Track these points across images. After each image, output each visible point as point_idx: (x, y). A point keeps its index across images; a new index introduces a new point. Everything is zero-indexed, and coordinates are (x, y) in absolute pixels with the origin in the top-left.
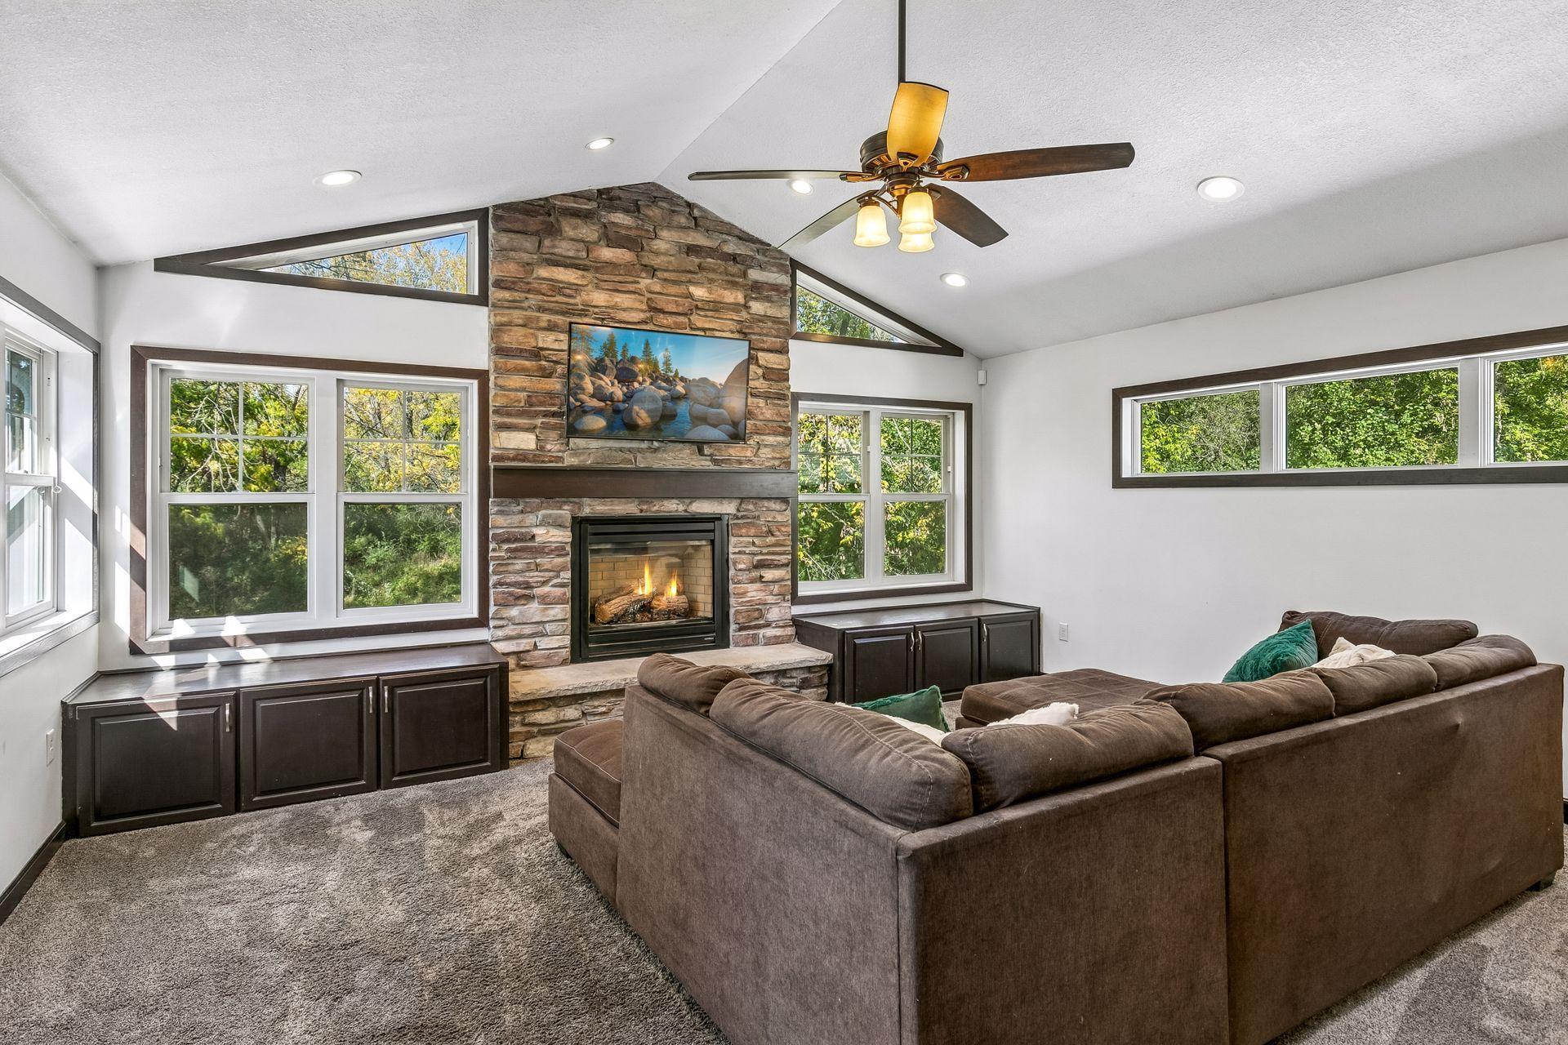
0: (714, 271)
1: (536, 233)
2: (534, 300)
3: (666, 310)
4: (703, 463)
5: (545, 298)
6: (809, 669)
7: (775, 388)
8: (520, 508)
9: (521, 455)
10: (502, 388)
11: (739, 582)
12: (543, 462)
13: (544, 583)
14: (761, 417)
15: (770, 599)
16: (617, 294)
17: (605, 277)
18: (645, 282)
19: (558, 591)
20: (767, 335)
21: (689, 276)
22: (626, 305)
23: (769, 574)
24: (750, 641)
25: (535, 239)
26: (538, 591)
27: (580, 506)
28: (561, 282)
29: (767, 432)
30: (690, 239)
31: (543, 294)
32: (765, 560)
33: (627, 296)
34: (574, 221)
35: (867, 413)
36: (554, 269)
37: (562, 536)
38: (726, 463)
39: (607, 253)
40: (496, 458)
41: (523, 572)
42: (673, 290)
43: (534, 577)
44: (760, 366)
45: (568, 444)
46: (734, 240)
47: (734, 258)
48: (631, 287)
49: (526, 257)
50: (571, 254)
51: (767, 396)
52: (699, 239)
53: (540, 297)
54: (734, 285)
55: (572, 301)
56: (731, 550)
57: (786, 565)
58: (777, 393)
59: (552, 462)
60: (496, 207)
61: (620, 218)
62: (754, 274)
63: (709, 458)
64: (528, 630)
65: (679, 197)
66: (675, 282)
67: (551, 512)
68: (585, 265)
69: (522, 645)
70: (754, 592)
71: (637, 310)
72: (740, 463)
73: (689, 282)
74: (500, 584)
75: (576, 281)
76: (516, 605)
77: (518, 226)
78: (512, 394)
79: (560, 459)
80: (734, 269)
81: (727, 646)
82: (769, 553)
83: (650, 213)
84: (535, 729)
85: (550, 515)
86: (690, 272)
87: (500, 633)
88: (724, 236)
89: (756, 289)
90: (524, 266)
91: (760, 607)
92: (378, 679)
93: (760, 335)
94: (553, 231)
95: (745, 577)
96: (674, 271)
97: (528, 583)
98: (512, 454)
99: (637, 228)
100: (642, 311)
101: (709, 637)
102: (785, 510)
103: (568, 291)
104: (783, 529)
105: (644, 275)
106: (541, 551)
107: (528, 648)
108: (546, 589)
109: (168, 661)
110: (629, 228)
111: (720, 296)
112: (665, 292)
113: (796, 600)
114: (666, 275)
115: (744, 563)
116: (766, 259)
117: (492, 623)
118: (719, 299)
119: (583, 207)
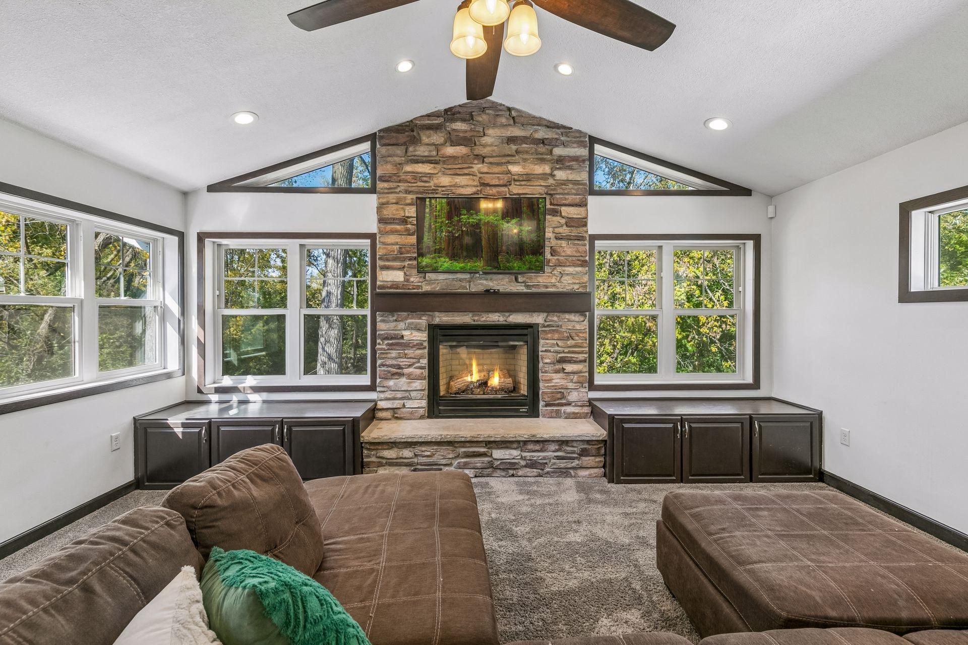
0: (527, 152)
1: (405, 144)
2: (402, 186)
3: (491, 184)
4: (518, 288)
5: (410, 184)
6: (588, 442)
7: (574, 232)
8: (395, 318)
9: (395, 285)
10: (384, 243)
11: (546, 372)
12: (409, 289)
13: (410, 366)
14: (563, 254)
15: (571, 385)
16: (457, 177)
17: (449, 167)
18: (478, 167)
19: (418, 371)
20: (568, 194)
21: (509, 158)
22: (463, 183)
23: (569, 368)
24: (554, 414)
25: (403, 148)
26: (406, 371)
27: (433, 317)
28: (421, 173)
29: (568, 264)
30: (509, 133)
31: (409, 182)
32: (566, 357)
33: (464, 177)
34: (428, 132)
35: (660, 247)
36: (416, 165)
37: (422, 336)
38: (535, 288)
39: (450, 150)
40: (381, 287)
41: (397, 358)
42: (496, 169)
43: (403, 362)
44: (563, 217)
45: (425, 278)
46: (544, 129)
47: (543, 141)
48: (466, 171)
49: (397, 160)
50: (426, 154)
51: (568, 238)
52: (517, 132)
53: (406, 184)
54: (542, 161)
55: (427, 185)
56: (541, 349)
57: (585, 361)
58: (576, 236)
59: (414, 289)
60: (380, 131)
61: (459, 126)
62: (558, 151)
63: (523, 284)
64: (399, 395)
65: (501, 105)
66: (498, 164)
67: (413, 321)
68: (435, 160)
69: (395, 404)
70: (558, 380)
71: (471, 186)
72: (547, 287)
73: (509, 162)
74: (383, 365)
75: (430, 172)
76: (392, 379)
77: (393, 141)
78: (389, 247)
79: (419, 287)
80: (542, 149)
81: (538, 416)
82: (569, 352)
83: (480, 119)
84: (384, 461)
85: (413, 323)
86: (509, 155)
87: (382, 396)
88: (535, 127)
89: (561, 162)
90: (396, 166)
91: (562, 391)
92: (282, 421)
93: (562, 194)
94: (415, 141)
95: (550, 368)
96: (497, 156)
97: (399, 365)
98: (389, 284)
99: (471, 130)
100: (475, 186)
101: (524, 409)
102: (584, 321)
103: (425, 179)
104: (581, 335)
105: (476, 162)
106: (407, 345)
107: (399, 407)
108: (411, 370)
110: (466, 131)
111: (531, 170)
112: (491, 171)
113: (592, 387)
114: (491, 160)
115: (550, 359)
116: (569, 139)
117: (378, 389)
118: (530, 172)
119: (434, 122)
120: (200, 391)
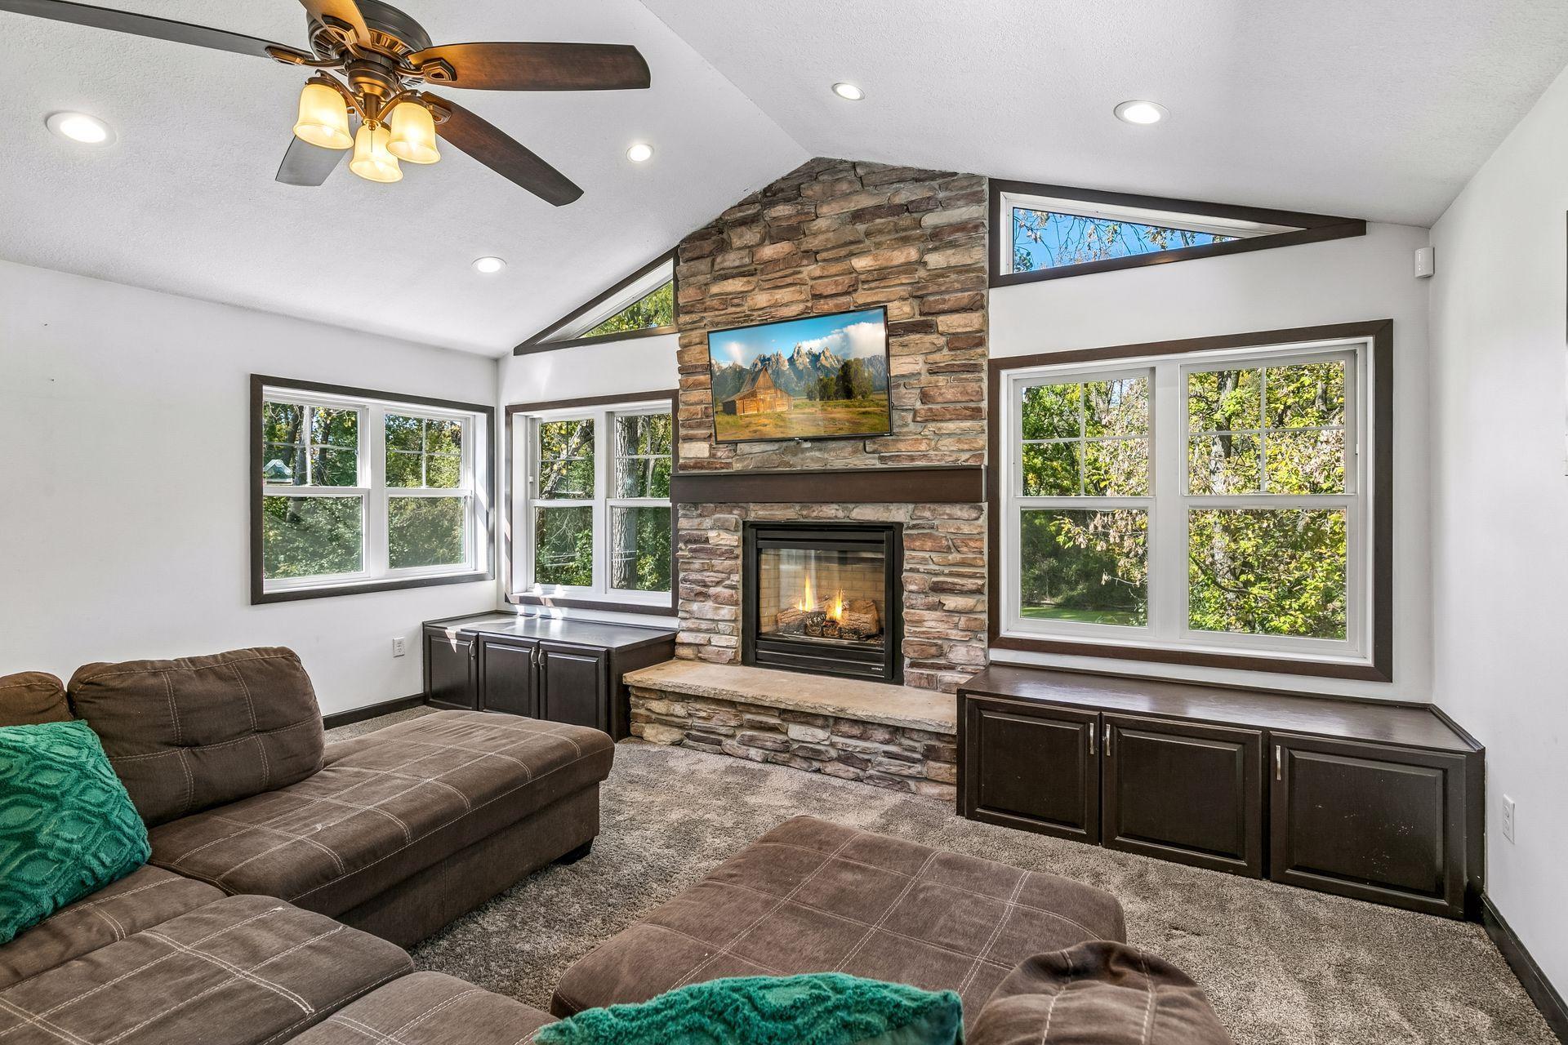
0: (880, 232)
1: (711, 254)
2: (709, 316)
3: (825, 294)
4: (867, 462)
5: (717, 313)
7: (961, 358)
8: (699, 512)
9: (699, 464)
10: (686, 403)
11: (912, 607)
12: (716, 468)
13: (718, 583)
14: (940, 399)
15: (954, 634)
16: (776, 291)
17: (769, 277)
18: (810, 270)
19: (728, 592)
20: (947, 292)
21: (852, 247)
22: (787, 299)
23: (951, 602)
24: (924, 683)
25: (709, 260)
26: (712, 591)
27: (747, 511)
28: (730, 294)
29: (948, 417)
30: (853, 204)
31: (717, 310)
32: (943, 582)
33: (788, 290)
34: (739, 230)
35: (1153, 370)
36: (725, 283)
37: (731, 540)
38: (893, 461)
39: (769, 251)
40: (684, 467)
41: (702, 571)
42: (835, 268)
43: (710, 577)
44: (942, 334)
45: (735, 451)
46: (909, 186)
47: (906, 208)
48: (789, 280)
49: (701, 278)
50: (737, 263)
51: (949, 370)
52: (865, 201)
53: (712, 314)
54: (905, 241)
55: (738, 310)
56: (906, 566)
57: (979, 591)
58: (964, 365)
59: (722, 468)
60: (682, 241)
61: (782, 210)
62: (930, 220)
63: (877, 455)
64: (704, 625)
65: (842, 162)
66: (837, 260)
67: (722, 516)
68: (749, 271)
69: (698, 639)
70: (932, 622)
71: (797, 302)
72: (912, 458)
73: (852, 254)
74: (685, 580)
75: (742, 289)
76: (695, 601)
77: (697, 253)
78: (692, 408)
79: (729, 465)
80: (905, 220)
81: (901, 683)
82: (951, 574)
83: (810, 193)
84: (654, 716)
85: (719, 519)
86: (852, 243)
87: (684, 624)
88: (895, 186)
89: (938, 238)
90: (700, 288)
91: (940, 642)
93: (941, 293)
94: (723, 247)
95: (919, 601)
96: (833, 248)
97: (704, 582)
98: (692, 463)
99: (798, 213)
100: (803, 301)
101: (879, 667)
102: (977, 519)
103: (736, 301)
104: (972, 544)
105: (805, 262)
106: (713, 553)
107: (702, 642)
108: (719, 589)
109: (521, 609)
110: (790, 217)
111: (887, 260)
112: (826, 273)
113: (995, 639)
114: (824, 255)
115: (916, 584)
116: (953, 194)
117: (680, 614)
118: (885, 264)
119: (750, 212)
120: (507, 600)
